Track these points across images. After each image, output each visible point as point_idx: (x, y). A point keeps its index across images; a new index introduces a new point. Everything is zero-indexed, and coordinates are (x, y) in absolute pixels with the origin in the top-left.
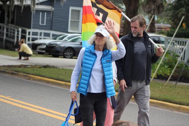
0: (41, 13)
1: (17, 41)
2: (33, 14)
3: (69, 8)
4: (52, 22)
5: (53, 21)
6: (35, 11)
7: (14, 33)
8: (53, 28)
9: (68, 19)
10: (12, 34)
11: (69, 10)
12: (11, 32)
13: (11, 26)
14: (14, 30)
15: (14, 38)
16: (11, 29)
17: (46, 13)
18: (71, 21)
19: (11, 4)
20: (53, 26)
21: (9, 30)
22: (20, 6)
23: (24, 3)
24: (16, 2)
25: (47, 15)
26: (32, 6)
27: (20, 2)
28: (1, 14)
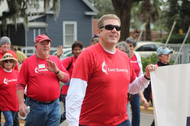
0: (34, 31)
2: (27, 32)
3: (62, 23)
6: (28, 29)
9: (62, 34)
11: (62, 25)
17: (39, 30)
18: (66, 36)
19: (4, 23)
22: (14, 24)
23: (17, 22)
24: (9, 22)
25: (41, 31)
26: (25, 24)
27: (13, 20)
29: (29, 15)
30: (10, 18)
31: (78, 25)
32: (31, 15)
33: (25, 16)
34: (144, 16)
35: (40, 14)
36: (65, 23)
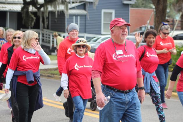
0: (74, 17)
1: (53, 46)
2: (67, 18)
3: (101, 11)
4: (85, 25)
5: (87, 24)
6: (68, 16)
7: (49, 38)
8: (86, 31)
9: (101, 21)
10: (48, 39)
11: (101, 13)
12: (46, 37)
13: (46, 31)
14: (49, 35)
15: (49, 43)
16: (46, 35)
17: (79, 17)
18: (104, 23)
19: (45, 10)
20: (86, 29)
21: (45, 35)
22: (54, 11)
23: (58, 9)
24: (50, 8)
25: (80, 19)
26: (65, 11)
27: (54, 7)
28: (36, 20)
29: (69, 3)
30: (51, 5)
31: (116, 13)
32: (71, 3)
33: (66, 3)
34: (179, 6)
35: (80, 2)
36: (103, 11)
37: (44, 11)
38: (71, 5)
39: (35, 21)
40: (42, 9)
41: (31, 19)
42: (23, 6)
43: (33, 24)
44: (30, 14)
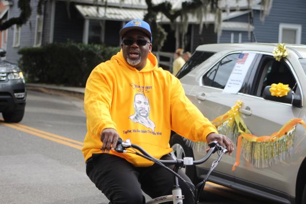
0: (232, 35)
3: (278, 27)
11: (278, 29)
17: (240, 35)
19: (183, 20)
23: (204, 20)
24: (192, 19)
25: (242, 38)
26: (217, 23)
27: (198, 17)
28: (168, 37)
29: (224, 11)
30: (193, 13)
31: (303, 31)
32: (228, 11)
33: (218, 10)
35: (242, 10)
36: (282, 26)
37: (181, 22)
38: (228, 14)
39: (165, 38)
40: (178, 19)
41: (159, 35)
42: (146, 12)
43: (162, 43)
44: (158, 27)
